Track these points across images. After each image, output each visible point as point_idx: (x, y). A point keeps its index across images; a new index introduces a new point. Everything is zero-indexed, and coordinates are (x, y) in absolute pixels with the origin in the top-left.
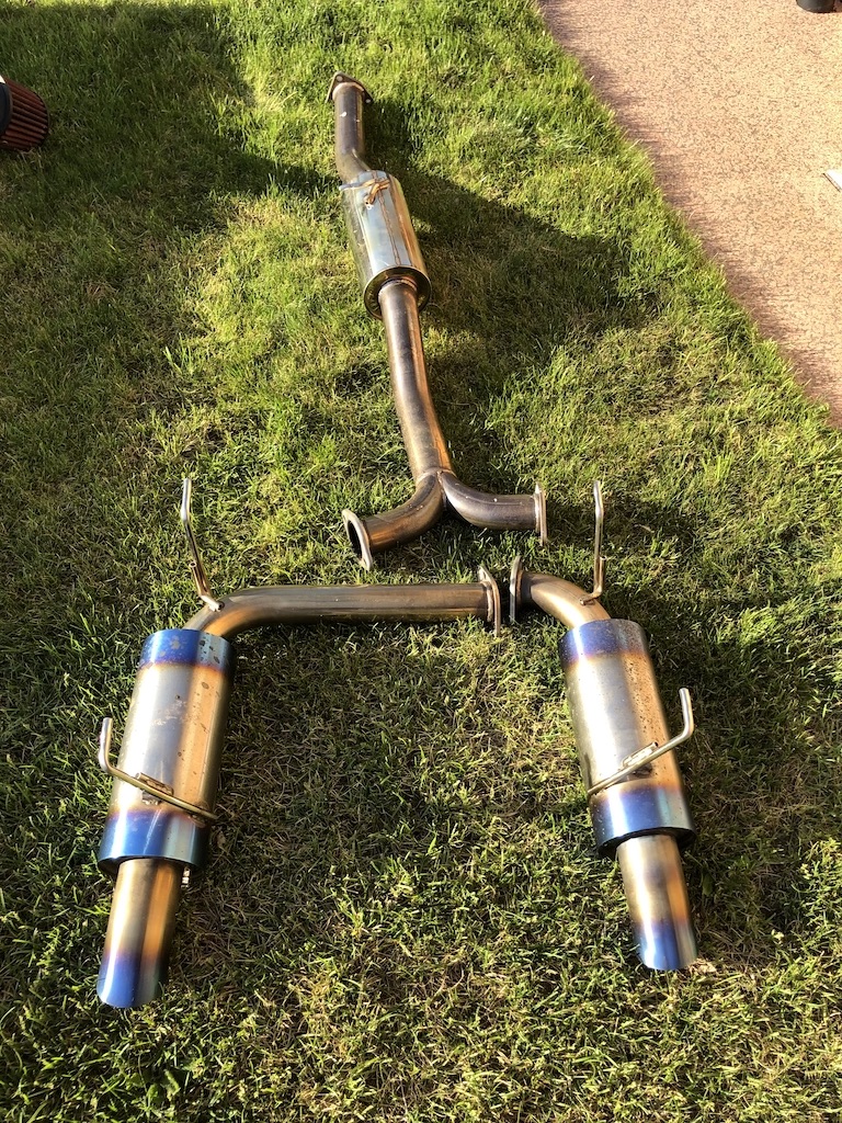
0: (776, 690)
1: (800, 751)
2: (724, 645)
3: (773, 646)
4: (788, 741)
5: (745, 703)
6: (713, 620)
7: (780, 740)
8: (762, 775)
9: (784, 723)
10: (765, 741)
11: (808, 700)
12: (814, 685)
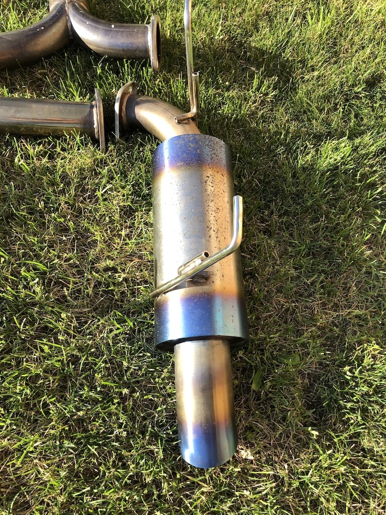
0: (344, 210)
1: (357, 263)
2: (304, 169)
3: (345, 172)
4: (348, 254)
5: (315, 220)
6: (298, 148)
7: (341, 253)
8: (322, 282)
9: (347, 238)
10: (328, 252)
11: (370, 219)
12: (376, 207)
